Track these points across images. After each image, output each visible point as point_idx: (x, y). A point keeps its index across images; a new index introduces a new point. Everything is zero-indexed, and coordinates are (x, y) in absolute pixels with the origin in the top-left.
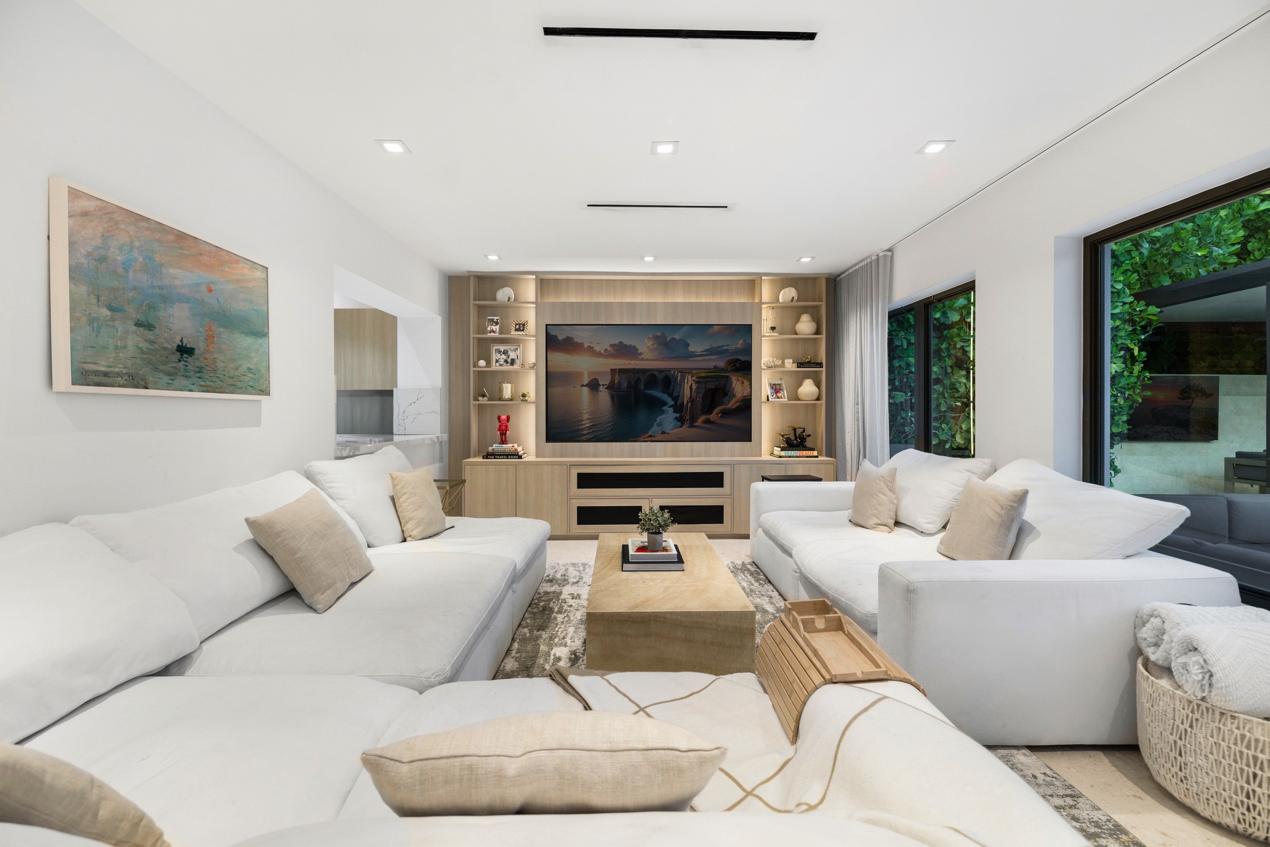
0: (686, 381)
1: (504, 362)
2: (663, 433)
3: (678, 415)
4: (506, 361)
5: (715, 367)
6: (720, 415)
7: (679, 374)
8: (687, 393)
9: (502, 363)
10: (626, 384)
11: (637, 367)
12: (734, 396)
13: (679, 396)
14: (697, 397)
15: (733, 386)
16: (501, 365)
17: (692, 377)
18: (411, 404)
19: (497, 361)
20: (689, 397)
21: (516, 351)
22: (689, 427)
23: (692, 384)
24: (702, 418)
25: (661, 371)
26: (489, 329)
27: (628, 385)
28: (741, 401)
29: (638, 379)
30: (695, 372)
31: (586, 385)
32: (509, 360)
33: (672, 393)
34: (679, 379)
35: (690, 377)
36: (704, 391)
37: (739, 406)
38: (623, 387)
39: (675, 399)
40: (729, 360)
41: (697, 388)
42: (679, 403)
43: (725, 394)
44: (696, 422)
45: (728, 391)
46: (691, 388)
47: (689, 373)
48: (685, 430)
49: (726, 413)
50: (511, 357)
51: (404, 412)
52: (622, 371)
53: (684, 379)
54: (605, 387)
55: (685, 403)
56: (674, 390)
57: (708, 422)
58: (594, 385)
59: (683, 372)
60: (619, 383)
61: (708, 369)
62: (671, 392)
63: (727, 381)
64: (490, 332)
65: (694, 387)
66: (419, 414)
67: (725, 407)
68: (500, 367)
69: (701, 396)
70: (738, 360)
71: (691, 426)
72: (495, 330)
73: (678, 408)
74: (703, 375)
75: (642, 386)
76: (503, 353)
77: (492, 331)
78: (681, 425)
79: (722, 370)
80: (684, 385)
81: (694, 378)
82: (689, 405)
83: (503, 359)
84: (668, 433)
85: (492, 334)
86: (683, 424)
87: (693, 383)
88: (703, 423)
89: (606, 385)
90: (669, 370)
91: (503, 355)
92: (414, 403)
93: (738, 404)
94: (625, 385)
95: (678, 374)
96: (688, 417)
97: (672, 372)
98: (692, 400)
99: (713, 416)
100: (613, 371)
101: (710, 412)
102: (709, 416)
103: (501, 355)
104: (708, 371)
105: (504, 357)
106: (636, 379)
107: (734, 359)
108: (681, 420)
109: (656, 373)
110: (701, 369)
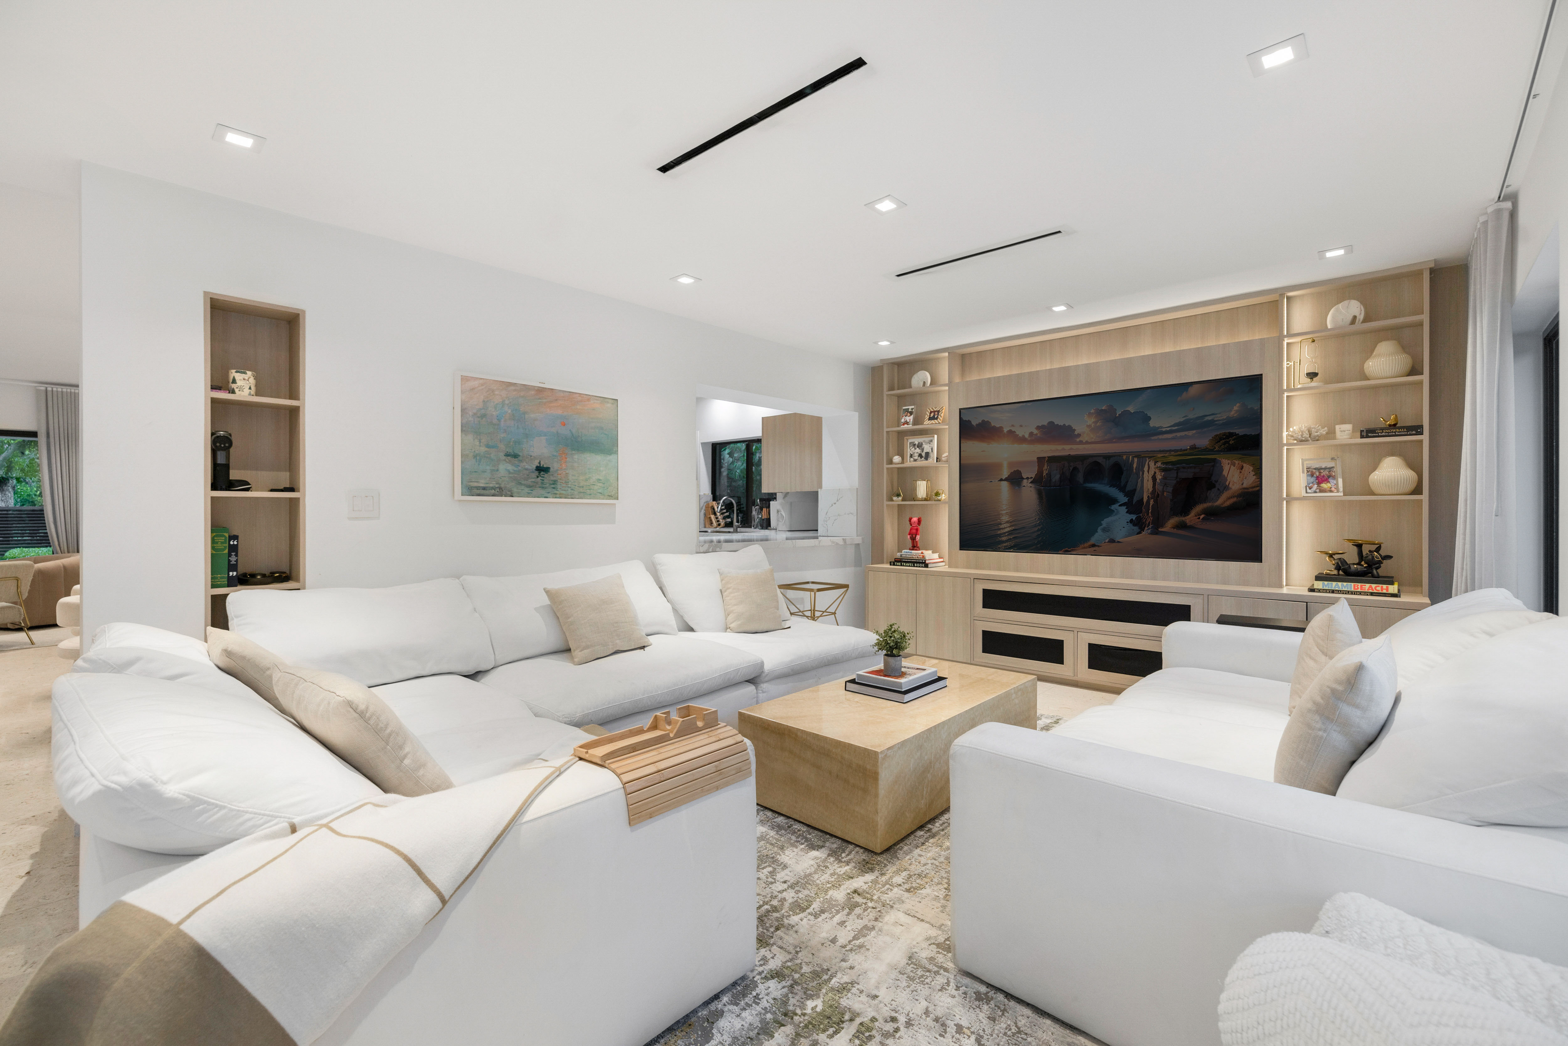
0: (1146, 469)
1: (919, 456)
2: (1112, 541)
3: (1134, 517)
4: (920, 456)
5: (1193, 447)
6: (1202, 517)
7: (1136, 460)
8: (1148, 485)
9: (916, 458)
10: (1058, 477)
11: (1072, 453)
12: (1226, 488)
13: (1135, 490)
14: (1163, 491)
15: (1225, 473)
16: (915, 460)
17: (1156, 463)
18: (832, 505)
19: (911, 456)
20: (1151, 490)
21: (931, 443)
22: (1151, 534)
23: (1155, 473)
24: (1173, 521)
25: (1107, 457)
26: (903, 420)
27: (1060, 478)
28: (1239, 496)
29: (1075, 469)
30: (1159, 455)
31: (1006, 480)
32: (923, 454)
33: (1125, 486)
34: (1135, 466)
35: (1152, 464)
36: (1175, 482)
37: (1234, 503)
38: (1053, 480)
39: (1130, 494)
40: (1216, 436)
41: (1164, 478)
42: (1135, 499)
43: (1211, 486)
44: (1162, 526)
45: (1216, 481)
46: (1154, 478)
47: (1150, 457)
48: (1146, 538)
49: (1212, 514)
50: (925, 451)
51: (827, 513)
52: (1052, 460)
53: (1143, 467)
54: (1030, 480)
55: (1145, 500)
56: (1127, 482)
57: (1182, 526)
58: (1015, 479)
59: (1141, 456)
60: (1049, 475)
61: (1181, 450)
62: (1122, 484)
63: (1213, 466)
64: (904, 424)
65: (1159, 477)
66: (839, 515)
67: (1210, 504)
68: (915, 462)
69: (1170, 489)
70: (1231, 435)
71: (1155, 532)
72: (908, 421)
73: (1135, 507)
74: (1173, 459)
75: (1080, 478)
76: (918, 447)
77: (906, 423)
78: (1139, 530)
79: (1206, 451)
80: (1143, 474)
81: (1159, 464)
82: (1152, 502)
83: (917, 453)
84: (1118, 542)
85: (906, 426)
86: (1142, 529)
87: (1157, 471)
88: (1174, 528)
89: (1031, 478)
90: (1120, 455)
91: (918, 449)
92: (835, 504)
93: (1235, 500)
94: (1056, 477)
95: (1133, 460)
96: (1150, 519)
97: (1124, 457)
98: (1155, 495)
99: (1191, 518)
100: (1040, 460)
101: (1185, 511)
102: (1183, 519)
103: (915, 449)
104: (1181, 453)
105: (918, 450)
106: (1071, 468)
107: (1225, 434)
108: (1139, 524)
109: (1100, 460)
110: (1170, 451)
